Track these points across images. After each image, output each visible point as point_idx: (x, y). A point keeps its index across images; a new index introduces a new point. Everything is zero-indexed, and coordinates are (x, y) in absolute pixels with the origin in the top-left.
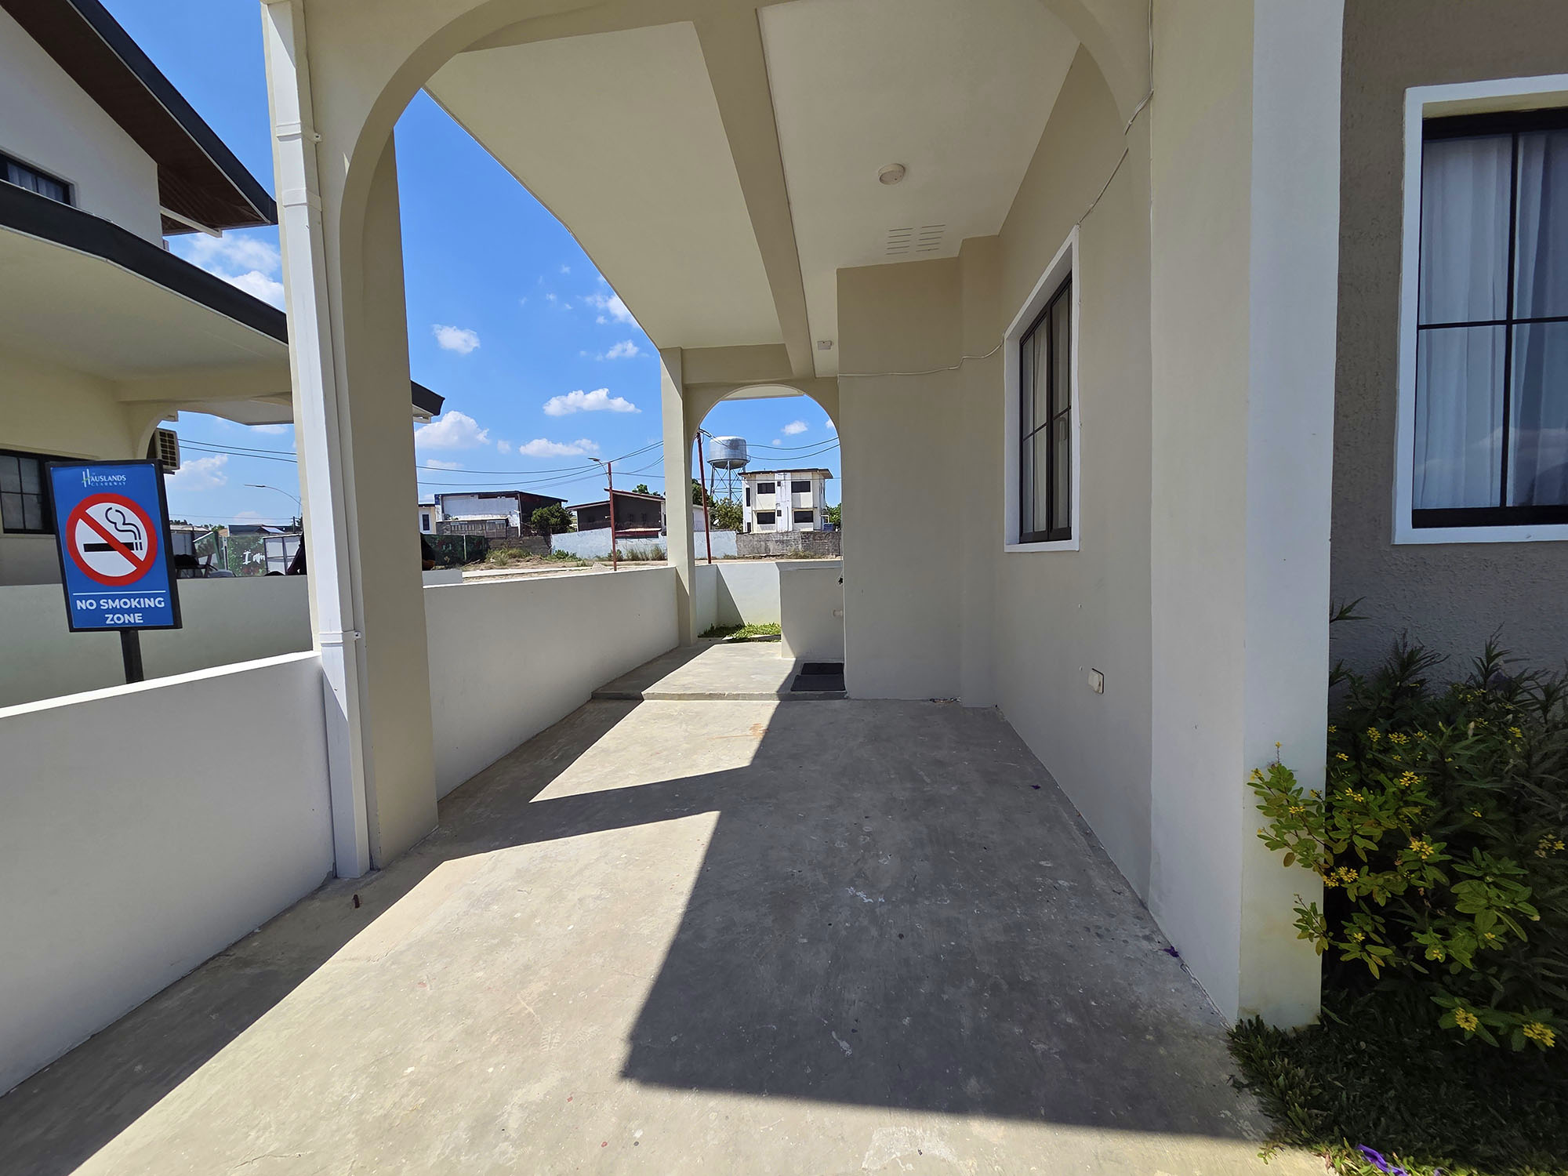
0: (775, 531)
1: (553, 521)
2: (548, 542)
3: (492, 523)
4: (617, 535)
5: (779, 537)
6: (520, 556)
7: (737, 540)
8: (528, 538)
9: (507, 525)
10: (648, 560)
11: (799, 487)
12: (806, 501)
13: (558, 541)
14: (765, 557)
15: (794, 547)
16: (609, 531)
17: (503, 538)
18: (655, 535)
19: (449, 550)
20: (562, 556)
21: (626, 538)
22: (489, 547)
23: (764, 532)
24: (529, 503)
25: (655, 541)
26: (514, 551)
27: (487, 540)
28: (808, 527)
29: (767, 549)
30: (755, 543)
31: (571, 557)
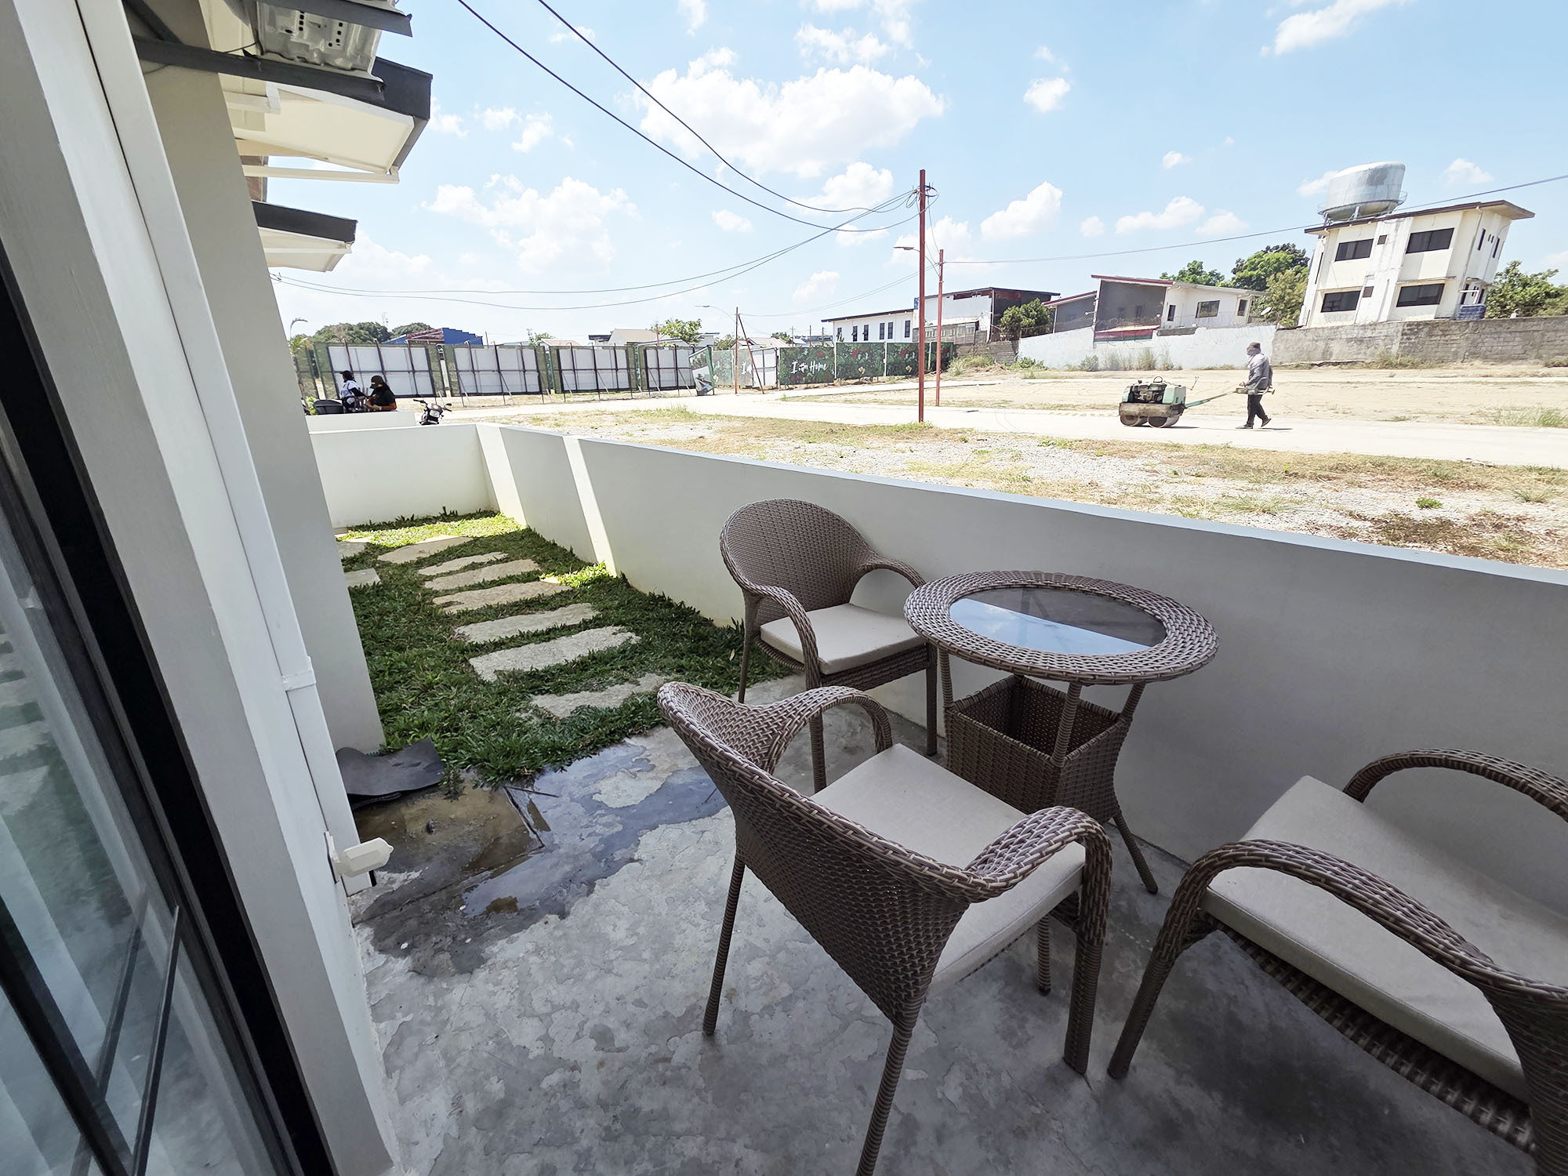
0: (1352, 323)
1: (1025, 321)
2: (1015, 348)
3: (963, 326)
4: (1097, 337)
5: (1357, 333)
6: (983, 365)
7: (1275, 340)
8: (995, 343)
9: (977, 329)
10: (1131, 369)
11: (1421, 243)
12: (1432, 266)
13: (1028, 347)
14: (1319, 365)
15: (1381, 348)
16: (1088, 332)
17: (970, 344)
18: (1147, 335)
19: (912, 360)
20: (1028, 364)
21: (1108, 340)
22: (956, 356)
23: (1330, 325)
24: (1004, 299)
25: (1145, 343)
26: (978, 359)
27: (955, 347)
28: (1424, 313)
29: (1327, 352)
30: (1307, 343)
31: (1038, 365)
